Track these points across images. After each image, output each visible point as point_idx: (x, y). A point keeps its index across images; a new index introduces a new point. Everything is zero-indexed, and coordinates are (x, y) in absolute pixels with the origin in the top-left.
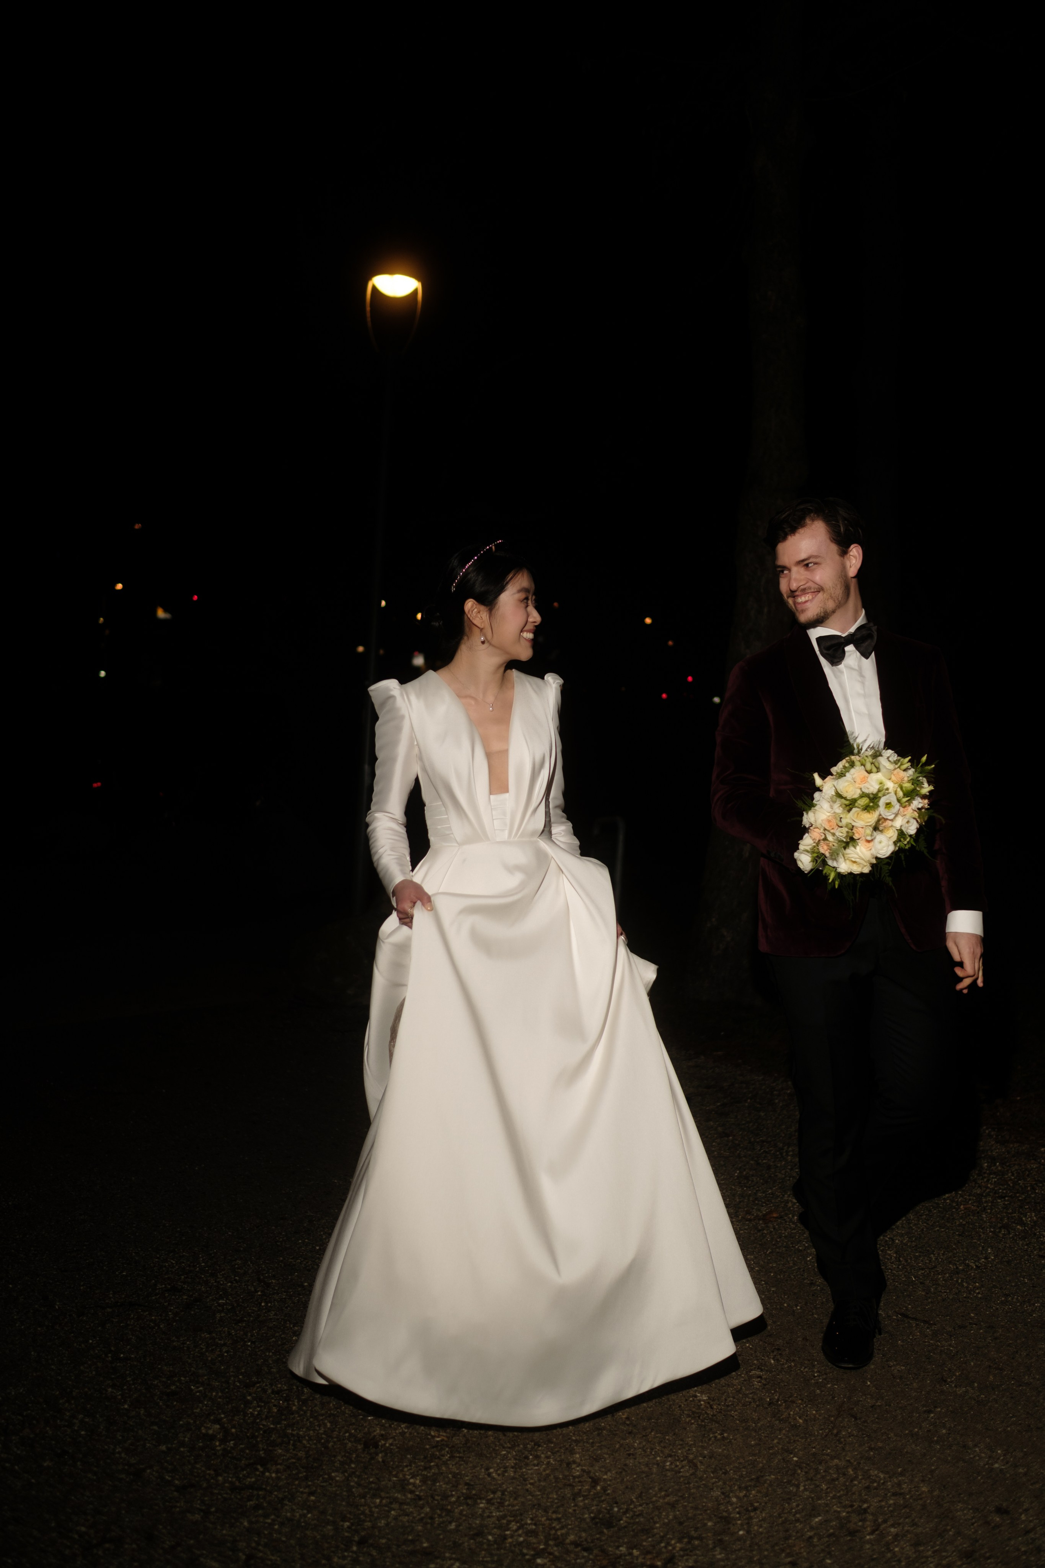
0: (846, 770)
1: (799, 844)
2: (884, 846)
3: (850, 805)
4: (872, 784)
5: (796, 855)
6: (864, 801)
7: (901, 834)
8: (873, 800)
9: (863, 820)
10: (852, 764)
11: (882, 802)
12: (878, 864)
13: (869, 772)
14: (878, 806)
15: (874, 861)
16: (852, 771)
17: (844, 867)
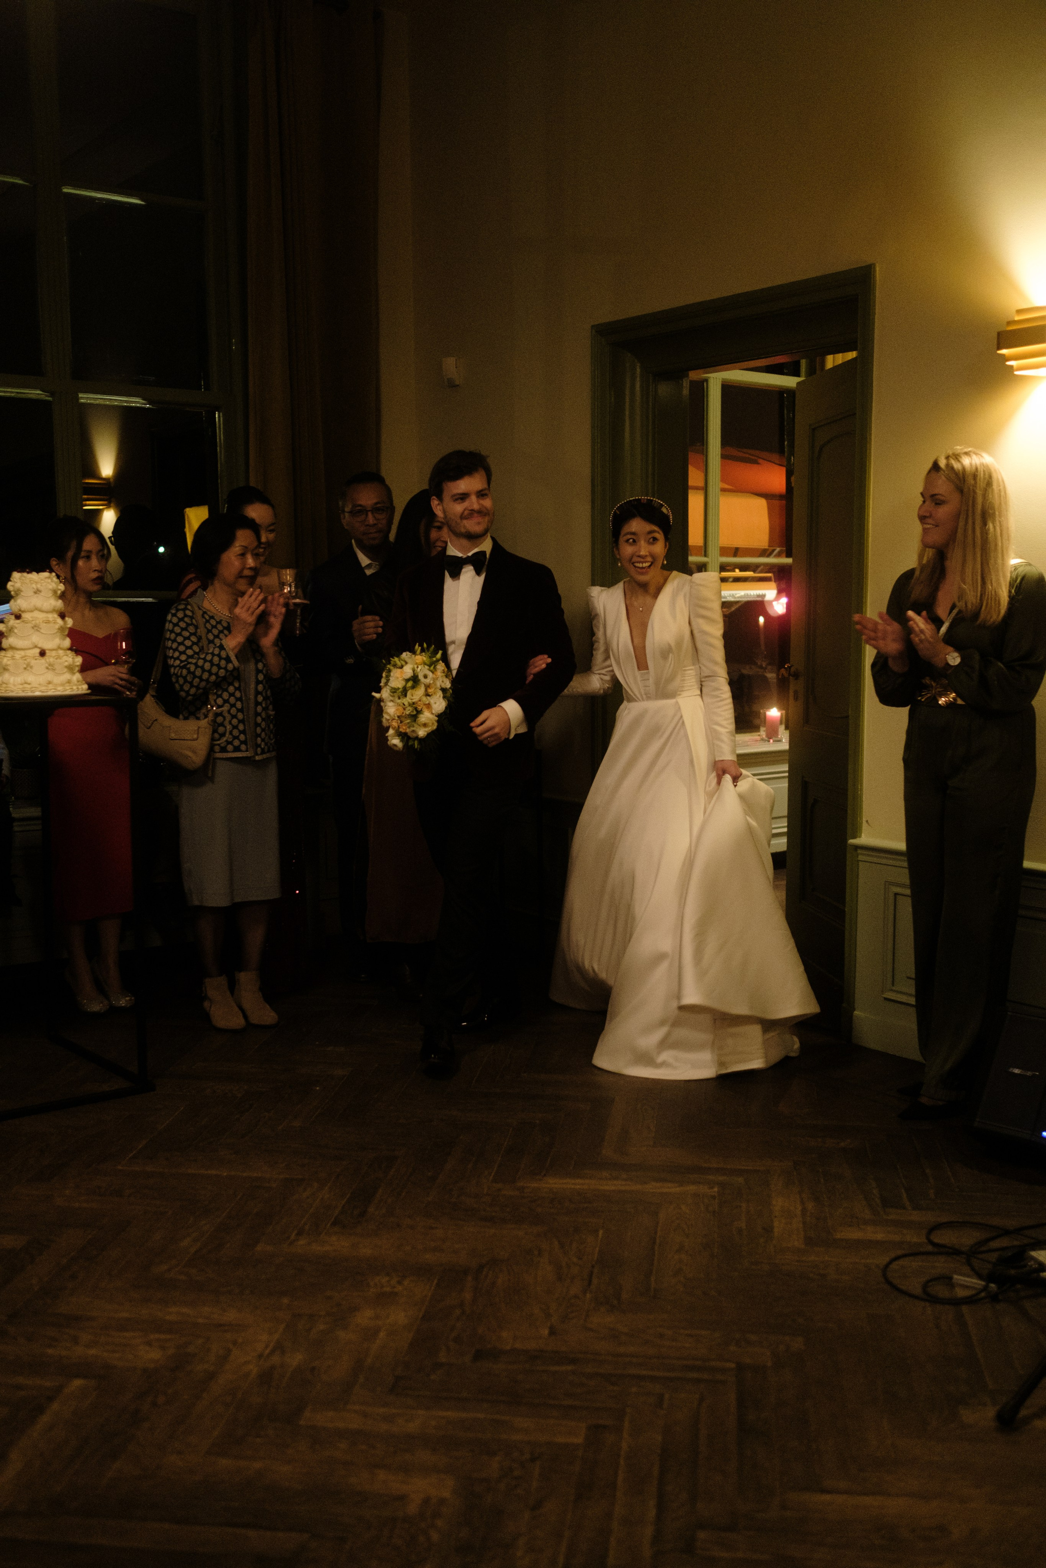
0: (388, 677)
1: (387, 736)
2: (439, 704)
3: (404, 692)
4: (408, 671)
5: (389, 743)
6: (410, 684)
7: (444, 690)
8: (415, 680)
9: (417, 694)
10: (390, 671)
11: (421, 677)
12: (441, 717)
13: (402, 667)
14: (419, 680)
15: (437, 718)
16: (392, 674)
17: (422, 733)
